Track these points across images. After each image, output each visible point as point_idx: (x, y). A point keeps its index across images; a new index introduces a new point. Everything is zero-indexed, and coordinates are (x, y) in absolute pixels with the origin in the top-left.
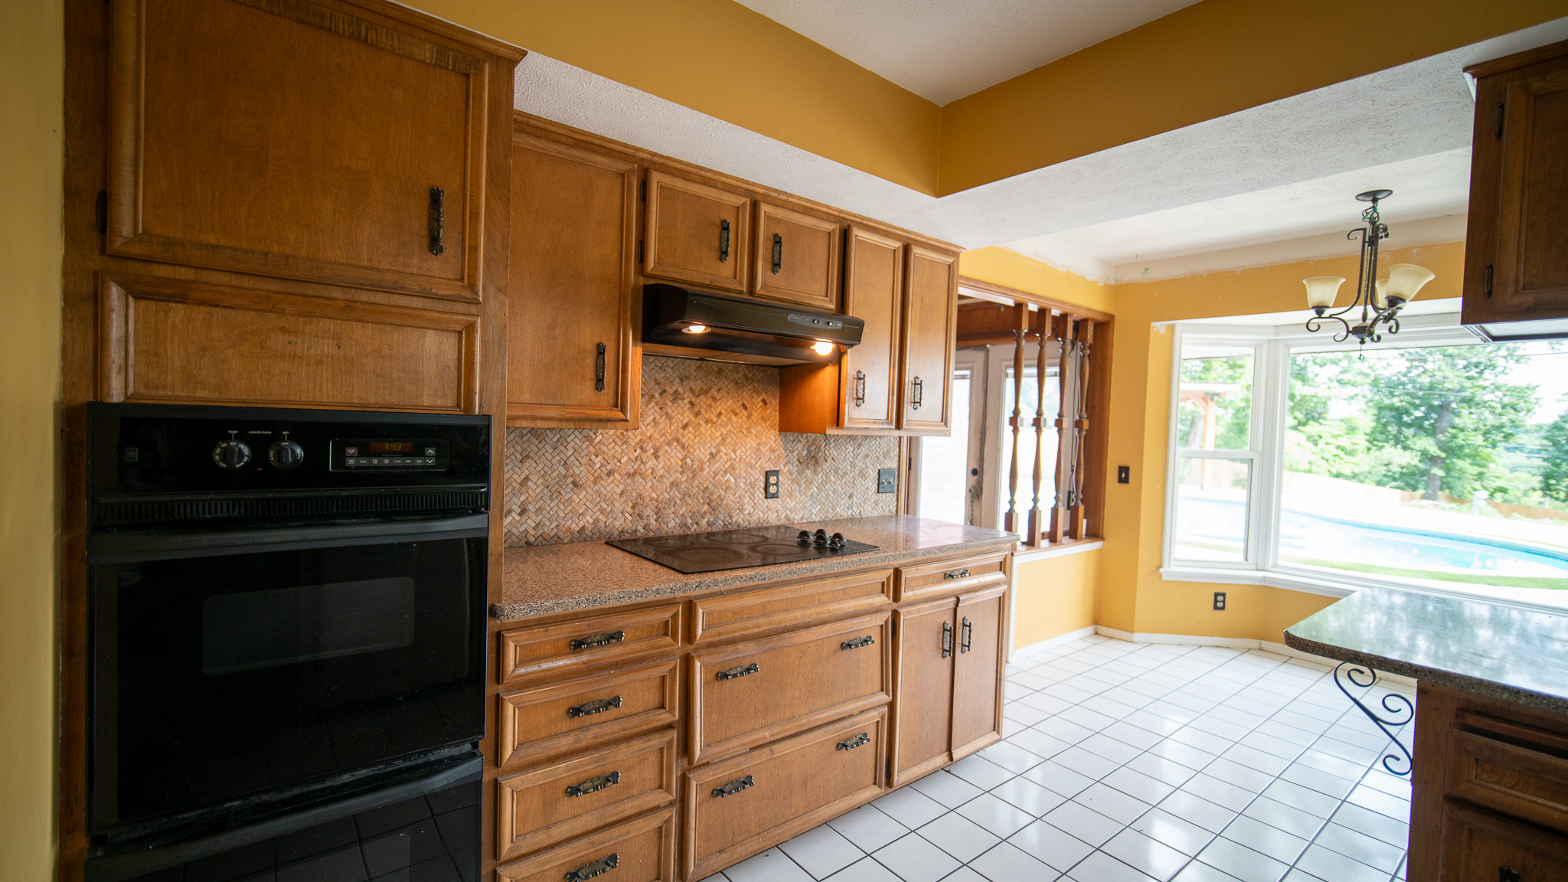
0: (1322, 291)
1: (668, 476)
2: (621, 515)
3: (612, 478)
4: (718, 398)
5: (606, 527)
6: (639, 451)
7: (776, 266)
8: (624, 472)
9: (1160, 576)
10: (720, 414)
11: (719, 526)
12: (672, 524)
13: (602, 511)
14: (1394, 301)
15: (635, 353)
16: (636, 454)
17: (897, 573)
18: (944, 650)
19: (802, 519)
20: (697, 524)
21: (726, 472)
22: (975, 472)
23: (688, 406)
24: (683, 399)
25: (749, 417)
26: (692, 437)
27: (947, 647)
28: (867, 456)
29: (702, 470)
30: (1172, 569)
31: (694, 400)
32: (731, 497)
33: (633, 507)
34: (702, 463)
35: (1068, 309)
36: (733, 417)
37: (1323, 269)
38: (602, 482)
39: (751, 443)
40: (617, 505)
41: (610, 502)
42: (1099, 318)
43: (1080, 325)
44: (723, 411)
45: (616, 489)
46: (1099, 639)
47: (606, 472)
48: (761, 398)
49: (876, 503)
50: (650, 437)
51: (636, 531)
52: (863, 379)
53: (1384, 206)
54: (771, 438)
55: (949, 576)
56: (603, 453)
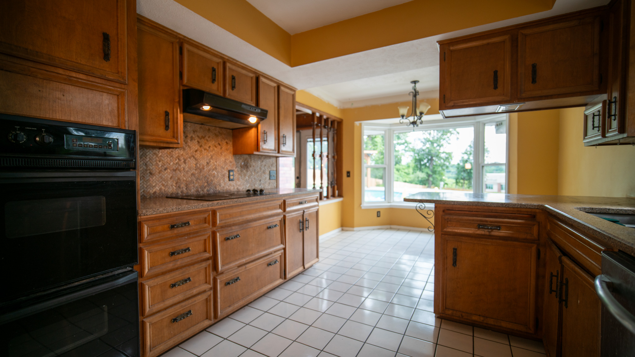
0: (403, 111)
1: (190, 171)
2: (171, 187)
3: (166, 171)
4: (209, 140)
5: (165, 191)
6: (177, 160)
7: (233, 87)
8: (172, 169)
9: (361, 207)
10: (210, 147)
11: (212, 191)
12: (193, 191)
13: (163, 185)
14: (421, 113)
15: (180, 117)
16: (176, 161)
17: (284, 201)
18: (300, 230)
19: (243, 189)
20: (203, 191)
21: (213, 170)
22: (298, 178)
23: (197, 143)
24: (195, 140)
25: (221, 148)
26: (199, 155)
27: (301, 228)
28: (265, 165)
29: (204, 169)
30: (364, 205)
31: (199, 140)
32: (216, 180)
33: (176, 184)
34: (203, 166)
35: (329, 116)
36: (215, 148)
37: (403, 104)
38: (162, 173)
39: (223, 159)
40: (169, 182)
41: (166, 181)
42: (339, 120)
43: (333, 122)
44: (211, 146)
45: (168, 176)
46: (343, 232)
47: (164, 168)
48: (225, 141)
49: (269, 183)
50: (182, 155)
51: (178, 193)
52: (266, 133)
53: (418, 86)
54: (230, 158)
55: (301, 203)
56: (162, 160)
